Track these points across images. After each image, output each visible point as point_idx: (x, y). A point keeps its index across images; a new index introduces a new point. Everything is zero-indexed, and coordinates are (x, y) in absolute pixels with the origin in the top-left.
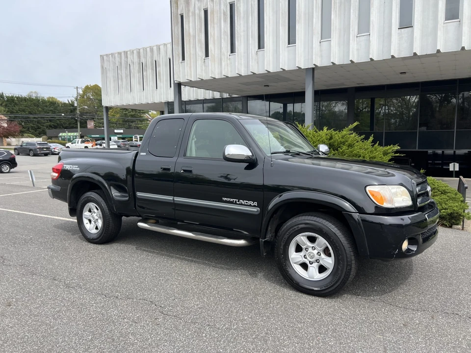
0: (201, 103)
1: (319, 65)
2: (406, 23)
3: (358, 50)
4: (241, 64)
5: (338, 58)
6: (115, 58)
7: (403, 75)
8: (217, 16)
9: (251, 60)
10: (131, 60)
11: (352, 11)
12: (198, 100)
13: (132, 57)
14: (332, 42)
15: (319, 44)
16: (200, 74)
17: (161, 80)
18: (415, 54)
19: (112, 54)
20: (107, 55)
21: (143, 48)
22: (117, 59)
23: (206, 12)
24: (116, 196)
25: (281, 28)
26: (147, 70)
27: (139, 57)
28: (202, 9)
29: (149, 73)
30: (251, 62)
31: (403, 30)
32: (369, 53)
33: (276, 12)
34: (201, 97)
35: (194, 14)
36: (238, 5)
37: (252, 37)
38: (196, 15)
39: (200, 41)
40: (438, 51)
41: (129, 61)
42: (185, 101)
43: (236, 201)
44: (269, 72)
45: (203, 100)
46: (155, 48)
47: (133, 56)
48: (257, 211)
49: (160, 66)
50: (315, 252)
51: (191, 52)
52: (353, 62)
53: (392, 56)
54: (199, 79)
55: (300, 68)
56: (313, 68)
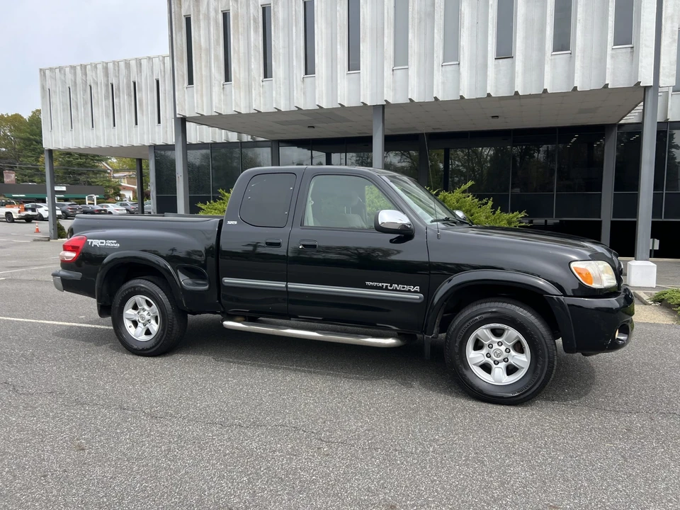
0: (208, 148)
1: (391, 101)
2: (505, 52)
3: (443, 83)
4: (280, 94)
5: (416, 93)
6: (65, 74)
7: (495, 120)
8: (244, 24)
9: (295, 89)
10: (93, 79)
11: (436, 31)
12: (203, 144)
13: (94, 74)
14: (410, 71)
15: (392, 73)
16: (217, 105)
17: (143, 111)
18: (517, 93)
19: (61, 69)
20: (51, 68)
21: (114, 62)
22: (69, 76)
23: (226, 16)
24: (187, 284)
25: (338, 47)
26: (119, 96)
27: (107, 74)
28: (220, 12)
29: (124, 101)
30: (295, 92)
31: (501, 61)
32: (458, 88)
33: (331, 24)
34: (208, 140)
35: (207, 17)
36: (276, 10)
37: (296, 57)
38: (212, 19)
39: (217, 57)
40: (545, 91)
41: (90, 80)
43: (387, 286)
44: (321, 108)
45: (211, 144)
46: (133, 63)
47: (96, 74)
48: (420, 298)
49: (141, 90)
50: (503, 348)
51: (203, 73)
52: (436, 100)
53: (488, 94)
54: (216, 114)
55: (365, 105)
56: (383, 105)
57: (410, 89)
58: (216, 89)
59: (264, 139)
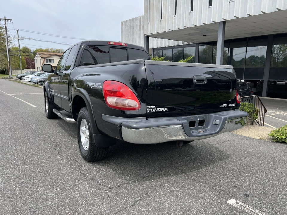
0: (171, 49)
1: (227, 19)
4: (180, 22)
6: (128, 23)
9: (185, 18)
10: (136, 24)
12: (170, 47)
13: (136, 22)
14: (236, 2)
15: (228, 4)
16: (157, 29)
19: (127, 21)
20: (124, 21)
22: (129, 24)
27: (140, 21)
30: (185, 20)
34: (171, 45)
42: (163, 48)
44: (196, 26)
45: (173, 46)
47: (137, 21)
51: (154, 16)
52: (250, 15)
53: (278, 9)
54: (157, 33)
55: (215, 22)
56: (224, 21)
57: (235, 11)
58: (157, 22)
59: (193, 43)
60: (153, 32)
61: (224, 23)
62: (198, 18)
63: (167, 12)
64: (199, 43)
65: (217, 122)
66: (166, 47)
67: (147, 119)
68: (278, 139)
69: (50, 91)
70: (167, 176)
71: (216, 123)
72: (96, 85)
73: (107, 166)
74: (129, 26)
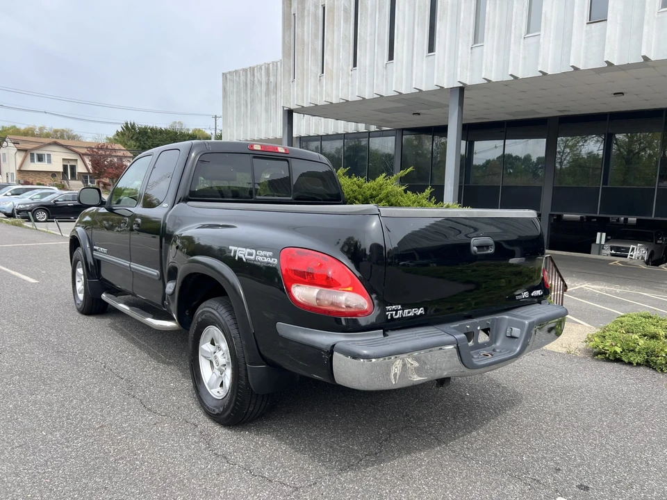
0: (341, 139)
1: (468, 82)
2: (599, 15)
3: (525, 58)
4: (364, 83)
5: (494, 72)
6: (240, 77)
8: (338, 15)
9: (375, 76)
10: (258, 80)
12: (338, 134)
13: (259, 76)
14: (485, 47)
15: (470, 51)
16: (312, 96)
18: (610, 64)
19: (236, 72)
20: (230, 72)
21: (273, 63)
22: (242, 78)
26: (276, 93)
27: (268, 74)
28: (320, 6)
30: (375, 79)
31: (593, 25)
32: (537, 64)
33: (414, 5)
34: (341, 131)
37: (378, 43)
38: (311, 15)
39: (314, 51)
40: (646, 58)
42: (321, 136)
44: (401, 93)
45: (344, 134)
47: (261, 74)
51: (305, 66)
52: (516, 78)
53: (573, 67)
54: (312, 105)
55: (442, 88)
56: (460, 87)
57: (484, 67)
58: (312, 81)
59: (389, 129)
60: (303, 102)
61: (462, 90)
62: (404, 77)
63: (335, 60)
64: (403, 130)
65: (516, 331)
66: (328, 135)
67: (385, 335)
68: (606, 354)
69: (92, 250)
70: (409, 453)
71: (513, 334)
72: (256, 255)
73: (269, 433)
74: (241, 83)
